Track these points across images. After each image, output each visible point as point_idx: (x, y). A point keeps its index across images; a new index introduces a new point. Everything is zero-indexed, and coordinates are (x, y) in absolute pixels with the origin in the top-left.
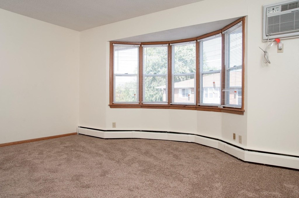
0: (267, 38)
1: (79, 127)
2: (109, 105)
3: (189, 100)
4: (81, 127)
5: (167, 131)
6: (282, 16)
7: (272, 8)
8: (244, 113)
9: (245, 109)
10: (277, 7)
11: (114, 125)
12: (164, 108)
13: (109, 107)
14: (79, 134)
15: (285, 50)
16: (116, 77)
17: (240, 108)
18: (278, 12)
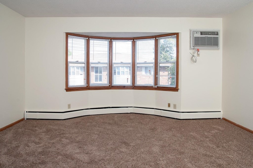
0: (193, 48)
1: (27, 112)
2: (65, 89)
3: (128, 82)
4: (29, 112)
5: (110, 107)
6: (201, 37)
7: (196, 32)
8: (179, 90)
9: (179, 88)
10: (198, 32)
11: (69, 106)
12: (107, 89)
13: (65, 90)
14: (27, 119)
15: (200, 55)
16: (70, 64)
17: (175, 87)
18: (199, 35)
